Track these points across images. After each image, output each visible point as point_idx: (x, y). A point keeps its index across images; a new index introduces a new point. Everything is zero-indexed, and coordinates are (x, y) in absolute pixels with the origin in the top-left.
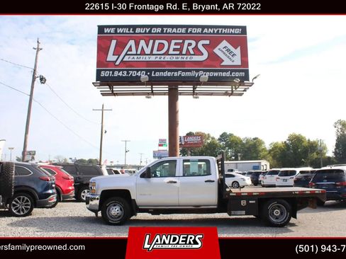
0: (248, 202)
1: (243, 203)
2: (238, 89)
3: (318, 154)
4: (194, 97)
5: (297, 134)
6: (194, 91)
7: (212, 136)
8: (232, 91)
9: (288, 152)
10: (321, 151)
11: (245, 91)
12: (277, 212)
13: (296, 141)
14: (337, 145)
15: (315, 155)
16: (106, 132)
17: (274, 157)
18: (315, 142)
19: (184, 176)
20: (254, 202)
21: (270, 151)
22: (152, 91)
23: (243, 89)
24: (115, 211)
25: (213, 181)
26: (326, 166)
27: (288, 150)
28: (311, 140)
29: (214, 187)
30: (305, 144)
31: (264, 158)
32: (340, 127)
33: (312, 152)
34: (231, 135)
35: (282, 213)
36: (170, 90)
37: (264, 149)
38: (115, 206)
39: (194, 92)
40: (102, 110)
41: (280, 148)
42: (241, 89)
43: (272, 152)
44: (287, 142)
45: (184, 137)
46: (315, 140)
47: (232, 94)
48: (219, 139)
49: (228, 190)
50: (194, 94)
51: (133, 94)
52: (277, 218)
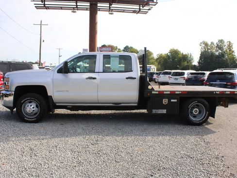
0: (169, 101)
1: (165, 101)
2: (145, 8)
3: (188, 62)
4: (110, 13)
5: (175, 49)
6: (110, 7)
7: (118, 48)
8: (140, 9)
9: (169, 60)
10: (190, 61)
11: (149, 10)
12: (196, 111)
13: (175, 53)
14: (201, 58)
15: (186, 63)
16: (43, 41)
17: (159, 63)
18: (186, 55)
19: (104, 72)
20: (176, 100)
21: (157, 59)
22: (77, 5)
23: (148, 8)
24: (31, 108)
25: (135, 78)
26: (216, 69)
27: (169, 59)
28: (184, 54)
29: (136, 84)
30: (180, 56)
31: (152, 63)
32: (203, 45)
33: (184, 61)
34: (131, 48)
35: (200, 112)
36: (91, 5)
37: (153, 58)
38: (30, 102)
39: (110, 9)
40: (41, 25)
41: (164, 58)
42: (146, 8)
43: (158, 60)
44: (169, 54)
45: (100, 47)
46: (187, 54)
47: (139, 12)
48: (123, 50)
49: (150, 87)
50: (110, 10)
51: (61, 8)
52: (195, 116)
